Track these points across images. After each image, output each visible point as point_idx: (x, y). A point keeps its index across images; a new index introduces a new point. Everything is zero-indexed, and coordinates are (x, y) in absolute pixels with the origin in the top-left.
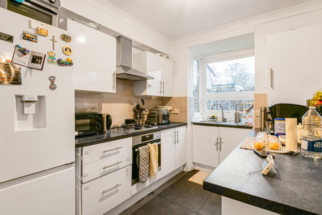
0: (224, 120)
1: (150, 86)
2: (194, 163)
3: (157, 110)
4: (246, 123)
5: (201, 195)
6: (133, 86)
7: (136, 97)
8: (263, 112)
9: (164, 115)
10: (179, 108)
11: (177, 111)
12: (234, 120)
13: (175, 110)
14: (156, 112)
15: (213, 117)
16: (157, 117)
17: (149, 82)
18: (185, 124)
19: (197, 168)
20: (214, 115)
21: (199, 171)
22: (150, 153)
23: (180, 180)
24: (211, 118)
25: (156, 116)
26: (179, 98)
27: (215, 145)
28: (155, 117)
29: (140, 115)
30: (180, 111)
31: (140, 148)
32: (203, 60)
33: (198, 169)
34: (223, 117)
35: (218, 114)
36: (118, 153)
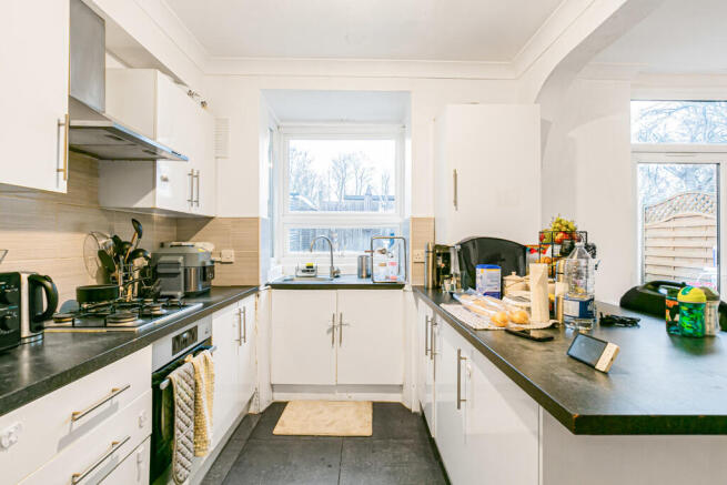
0: (336, 274)
1: (165, 180)
2: (272, 386)
3: (184, 255)
4: (387, 278)
5: (323, 459)
6: (97, 175)
7: (106, 211)
8: (431, 254)
9: (204, 268)
10: (234, 247)
11: (229, 254)
12: (356, 272)
13: (223, 252)
14: (180, 259)
15: (310, 269)
16: (182, 276)
17: (163, 167)
18: (254, 290)
19: (279, 397)
20: (309, 264)
21: (285, 404)
22: (196, 383)
23: (252, 441)
24: (303, 271)
25: (181, 270)
26: (237, 221)
27: (328, 332)
28: (176, 275)
29: (125, 270)
30: (237, 256)
31: (174, 375)
32: (281, 129)
33: (284, 400)
34: (332, 267)
35: (321, 261)
36: (114, 408)
